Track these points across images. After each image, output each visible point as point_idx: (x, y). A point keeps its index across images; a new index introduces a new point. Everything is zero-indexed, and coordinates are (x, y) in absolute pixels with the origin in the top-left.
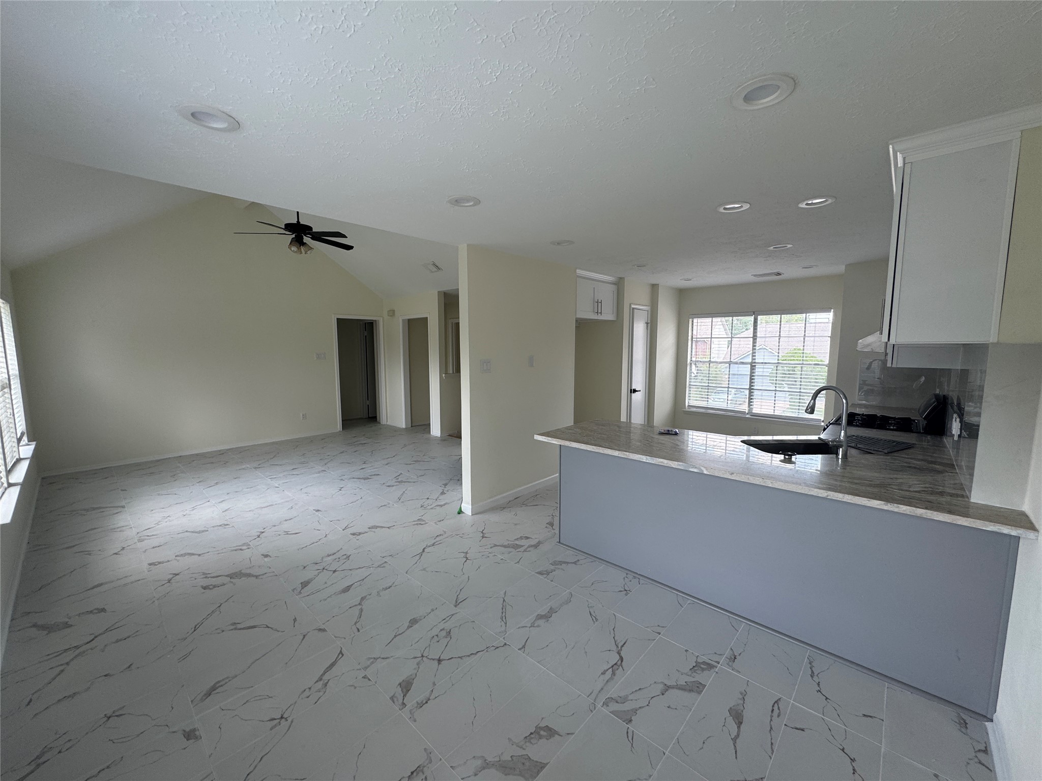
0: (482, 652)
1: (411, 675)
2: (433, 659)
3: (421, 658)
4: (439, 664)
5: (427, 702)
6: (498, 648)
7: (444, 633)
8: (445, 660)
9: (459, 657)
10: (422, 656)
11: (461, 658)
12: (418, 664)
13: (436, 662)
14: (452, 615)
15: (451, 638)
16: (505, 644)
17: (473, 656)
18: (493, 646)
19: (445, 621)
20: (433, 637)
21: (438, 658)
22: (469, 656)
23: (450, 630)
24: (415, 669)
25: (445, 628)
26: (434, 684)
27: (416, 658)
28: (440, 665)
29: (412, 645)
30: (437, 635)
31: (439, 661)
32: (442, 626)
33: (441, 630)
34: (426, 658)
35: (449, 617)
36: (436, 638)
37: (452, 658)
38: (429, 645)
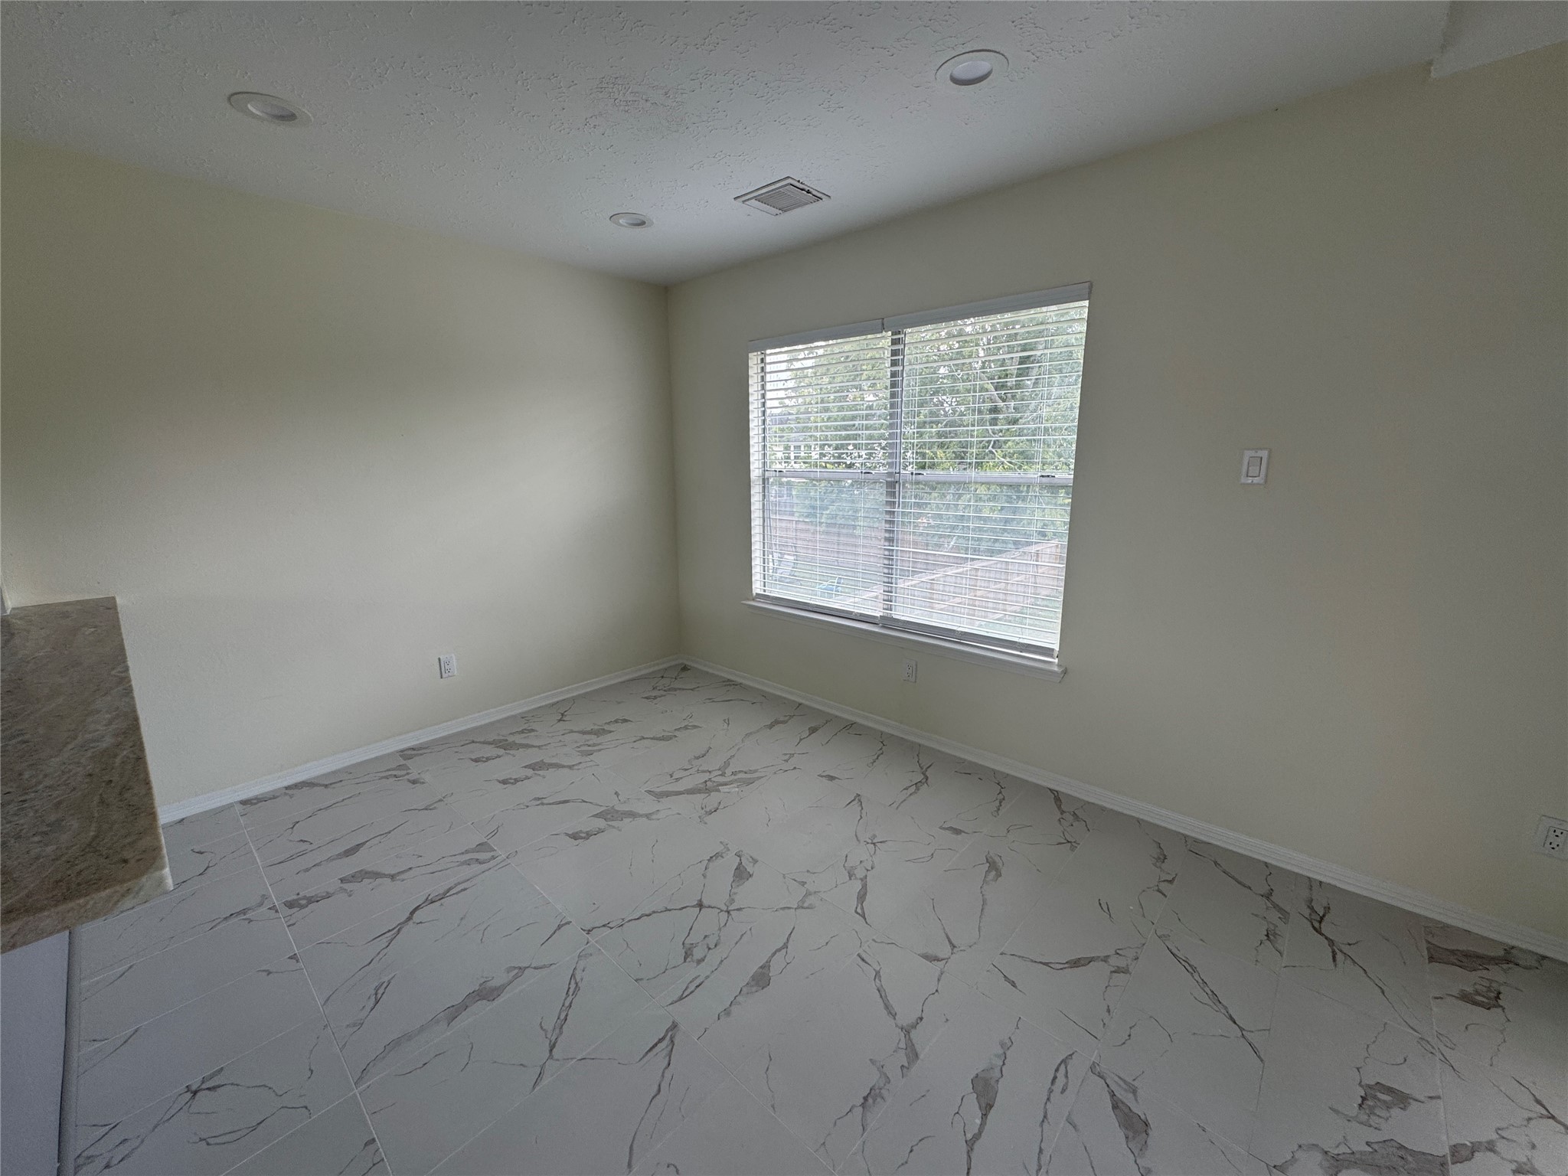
0: (630, 918)
1: (738, 886)
2: (709, 907)
3: (729, 909)
4: (700, 900)
5: (711, 857)
6: (604, 926)
7: (698, 953)
8: (693, 907)
9: (670, 910)
10: (728, 912)
11: (667, 910)
12: (732, 901)
13: (705, 902)
14: (681, 998)
15: (683, 944)
16: (588, 932)
17: (647, 913)
18: (611, 928)
19: (697, 982)
20: (716, 946)
21: (703, 910)
22: (654, 912)
23: (685, 961)
24: (735, 894)
25: (695, 964)
26: (704, 876)
27: (738, 910)
28: (699, 898)
29: (750, 929)
30: (709, 949)
31: (700, 905)
32: (703, 970)
33: (703, 960)
34: (722, 909)
35: (689, 991)
36: (711, 942)
37: (680, 909)
38: (720, 929)
